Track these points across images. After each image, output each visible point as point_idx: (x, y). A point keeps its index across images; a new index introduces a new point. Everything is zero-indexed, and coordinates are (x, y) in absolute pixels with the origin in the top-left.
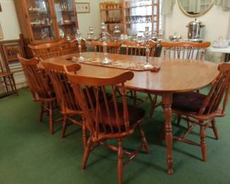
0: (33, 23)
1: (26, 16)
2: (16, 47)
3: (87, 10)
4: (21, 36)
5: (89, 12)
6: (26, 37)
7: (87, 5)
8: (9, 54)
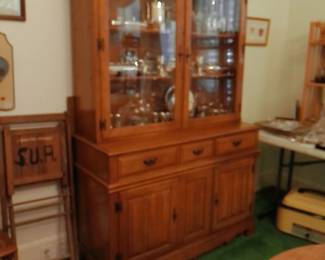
0: (115, 69)
1: (100, 45)
2: (48, 139)
3: (262, 39)
4: (73, 101)
5: (263, 45)
6: (85, 105)
7: (264, 25)
8: (22, 163)
